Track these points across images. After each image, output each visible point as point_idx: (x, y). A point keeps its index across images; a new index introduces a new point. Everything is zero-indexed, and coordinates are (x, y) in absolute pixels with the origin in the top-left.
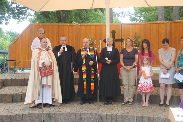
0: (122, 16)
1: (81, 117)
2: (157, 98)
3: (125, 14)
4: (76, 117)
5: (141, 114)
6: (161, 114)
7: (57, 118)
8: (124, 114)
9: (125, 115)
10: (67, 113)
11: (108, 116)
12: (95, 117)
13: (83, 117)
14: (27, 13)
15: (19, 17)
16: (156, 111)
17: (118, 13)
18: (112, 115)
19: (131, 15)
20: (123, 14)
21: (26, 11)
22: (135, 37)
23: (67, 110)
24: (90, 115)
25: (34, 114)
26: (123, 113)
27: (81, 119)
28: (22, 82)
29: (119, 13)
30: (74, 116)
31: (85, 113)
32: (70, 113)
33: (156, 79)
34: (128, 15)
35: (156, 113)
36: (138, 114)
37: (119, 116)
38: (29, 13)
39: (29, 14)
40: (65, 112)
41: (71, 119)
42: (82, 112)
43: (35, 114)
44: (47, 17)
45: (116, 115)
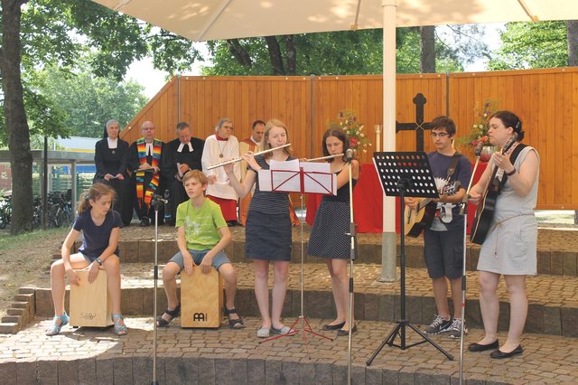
0: (465, 57)
1: (282, 374)
2: (545, 315)
3: (474, 52)
4: (267, 373)
5: (483, 370)
6: (551, 375)
7: (205, 374)
8: (424, 372)
9: (427, 372)
10: (237, 360)
11: (370, 375)
12: (328, 376)
13: (288, 373)
14: (190, 52)
15: (170, 63)
16: (538, 363)
17: (454, 49)
18: (386, 371)
19: (491, 54)
20: (469, 52)
21: (189, 46)
22: (485, 115)
23: (240, 351)
24: (311, 368)
25: (132, 358)
26: (423, 365)
27: (283, 379)
28: (132, 251)
29: (457, 50)
30: (259, 369)
31: (297, 360)
32: (247, 360)
33: (548, 250)
34: (484, 54)
35: (533, 372)
36: (472, 370)
37: (407, 375)
38: (196, 52)
39: (195, 55)
40: (234, 354)
41: (251, 380)
42: (289, 360)
43: (136, 359)
44: (245, 61)
45: (398, 373)
